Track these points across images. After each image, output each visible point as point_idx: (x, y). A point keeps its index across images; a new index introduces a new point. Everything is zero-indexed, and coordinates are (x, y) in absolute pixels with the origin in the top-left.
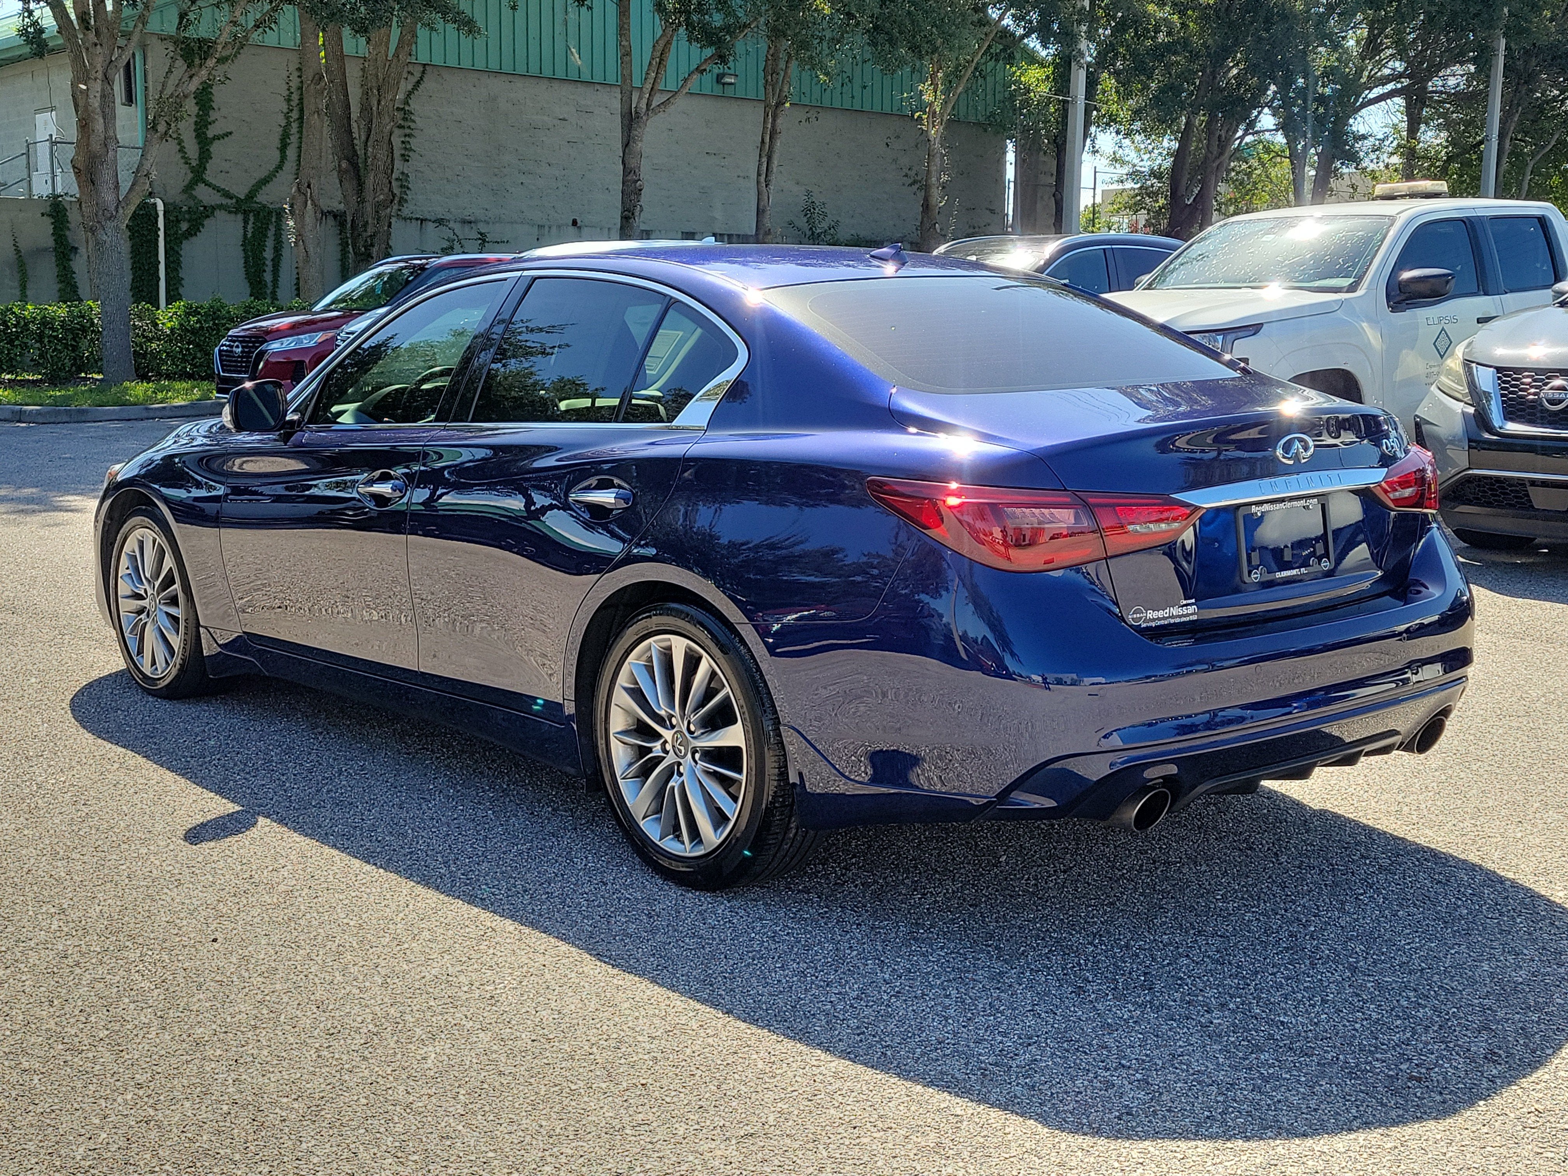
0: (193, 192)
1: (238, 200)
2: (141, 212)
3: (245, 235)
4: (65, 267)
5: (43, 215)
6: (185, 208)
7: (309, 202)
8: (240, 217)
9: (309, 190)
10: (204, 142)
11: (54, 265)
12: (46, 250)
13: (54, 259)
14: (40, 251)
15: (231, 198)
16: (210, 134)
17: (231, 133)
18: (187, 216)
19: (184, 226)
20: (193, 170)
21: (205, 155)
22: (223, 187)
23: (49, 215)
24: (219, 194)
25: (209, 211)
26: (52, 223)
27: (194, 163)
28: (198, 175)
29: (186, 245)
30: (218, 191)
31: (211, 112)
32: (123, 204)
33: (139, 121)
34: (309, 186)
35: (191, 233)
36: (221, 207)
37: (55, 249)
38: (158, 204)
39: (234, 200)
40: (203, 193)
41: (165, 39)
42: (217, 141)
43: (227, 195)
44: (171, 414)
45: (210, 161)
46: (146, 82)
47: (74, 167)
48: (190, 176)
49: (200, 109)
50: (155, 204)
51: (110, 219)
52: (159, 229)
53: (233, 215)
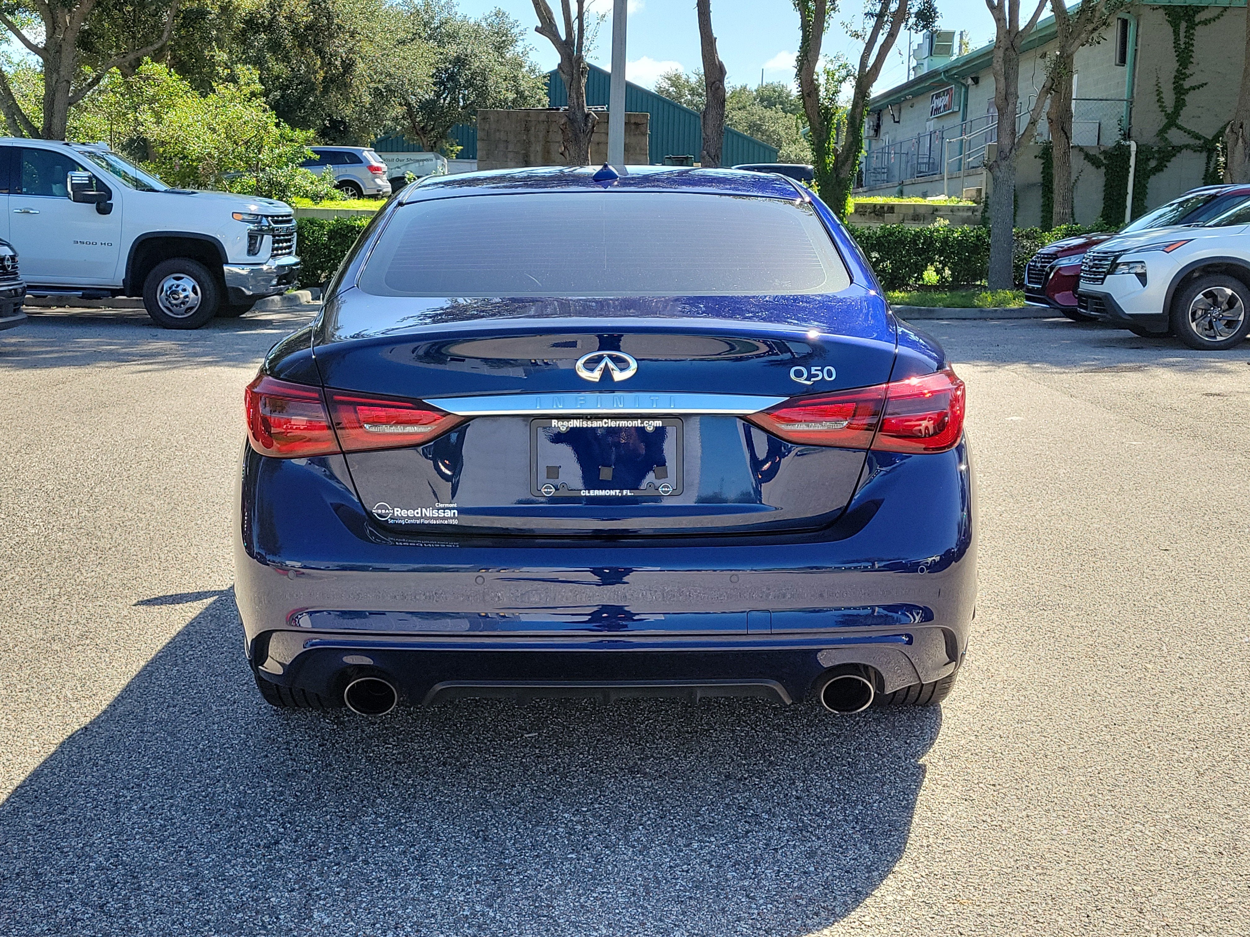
0: (1166, 135)
1: (1206, 141)
2: (1116, 153)
3: (1207, 170)
4: (1049, 198)
5: (1036, 157)
6: (1156, 148)
7: (1240, 140)
8: (1204, 155)
9: (1241, 130)
10: (1180, 91)
11: (1040, 197)
12: (1034, 185)
13: (1041, 192)
14: (1030, 186)
15: (1200, 139)
16: (1187, 84)
17: (1206, 84)
18: (1156, 155)
19: (1153, 164)
20: (1168, 116)
21: (1180, 104)
22: (1193, 130)
23: (1040, 158)
24: (1189, 136)
25: (1177, 149)
26: (1043, 163)
27: (1169, 111)
28: (1172, 120)
29: (1152, 179)
30: (1189, 134)
31: (1190, 66)
32: (1016, 147)
33: (1127, 79)
34: (1241, 127)
35: (1159, 168)
36: (1187, 147)
37: (1042, 184)
38: (1132, 147)
39: (1202, 141)
40: (1175, 137)
41: (1157, 9)
42: (1192, 91)
43: (1197, 137)
44: (1001, 316)
45: (1184, 108)
46: (1136, 45)
47: (1048, 118)
48: (1165, 121)
49: (1180, 65)
50: (1129, 146)
51: (1004, 159)
52: (1130, 166)
53: (1198, 154)
